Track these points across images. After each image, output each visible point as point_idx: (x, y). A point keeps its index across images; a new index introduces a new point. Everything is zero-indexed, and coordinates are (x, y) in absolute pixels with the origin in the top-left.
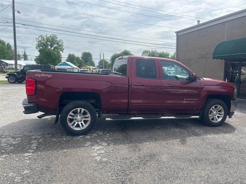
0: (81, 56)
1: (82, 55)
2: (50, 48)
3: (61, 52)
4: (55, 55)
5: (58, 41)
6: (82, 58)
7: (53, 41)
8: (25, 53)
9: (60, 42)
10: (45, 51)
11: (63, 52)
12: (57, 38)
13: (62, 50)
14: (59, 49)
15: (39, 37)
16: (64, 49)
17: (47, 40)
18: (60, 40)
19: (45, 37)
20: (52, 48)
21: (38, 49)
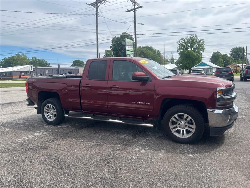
0: (230, 53)
1: (231, 51)
2: (190, 49)
3: (201, 52)
4: (194, 56)
5: (199, 41)
6: (231, 55)
7: (193, 42)
8: (172, 57)
9: (200, 41)
10: (184, 53)
11: (204, 51)
12: (197, 38)
13: (203, 49)
14: (199, 49)
15: (180, 40)
16: (205, 48)
17: (188, 42)
18: (201, 39)
19: (186, 39)
20: (192, 49)
21: (179, 52)
